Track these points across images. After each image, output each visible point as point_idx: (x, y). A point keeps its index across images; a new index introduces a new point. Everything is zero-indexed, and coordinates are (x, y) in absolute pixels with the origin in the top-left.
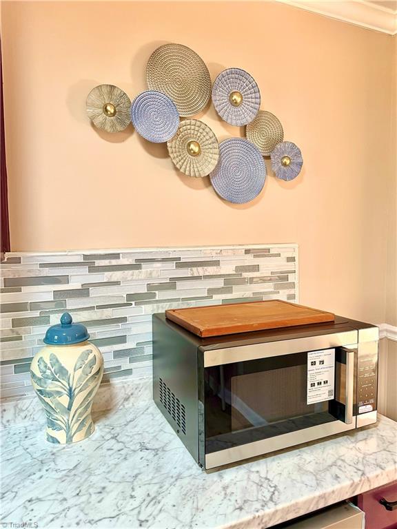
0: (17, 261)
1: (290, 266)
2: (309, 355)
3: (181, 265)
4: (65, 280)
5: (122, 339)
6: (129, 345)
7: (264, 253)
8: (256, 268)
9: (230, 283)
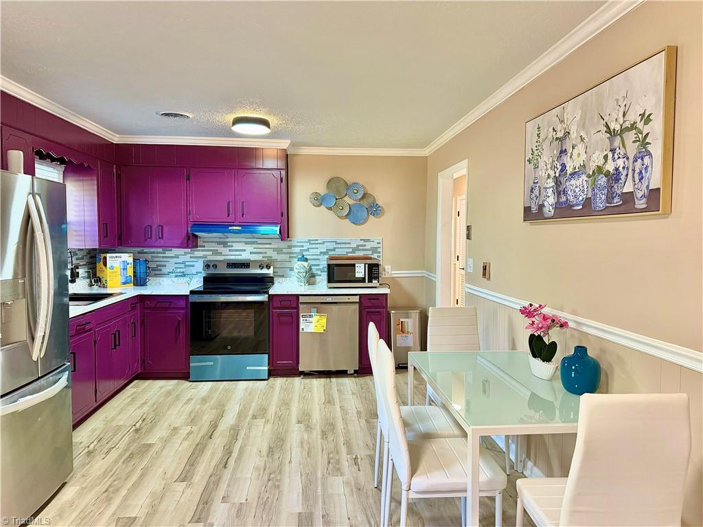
0: (291, 241)
1: (379, 245)
2: (356, 265)
3: (337, 243)
4: (303, 246)
5: (318, 265)
6: (321, 267)
7: (368, 240)
8: (365, 246)
9: (354, 250)
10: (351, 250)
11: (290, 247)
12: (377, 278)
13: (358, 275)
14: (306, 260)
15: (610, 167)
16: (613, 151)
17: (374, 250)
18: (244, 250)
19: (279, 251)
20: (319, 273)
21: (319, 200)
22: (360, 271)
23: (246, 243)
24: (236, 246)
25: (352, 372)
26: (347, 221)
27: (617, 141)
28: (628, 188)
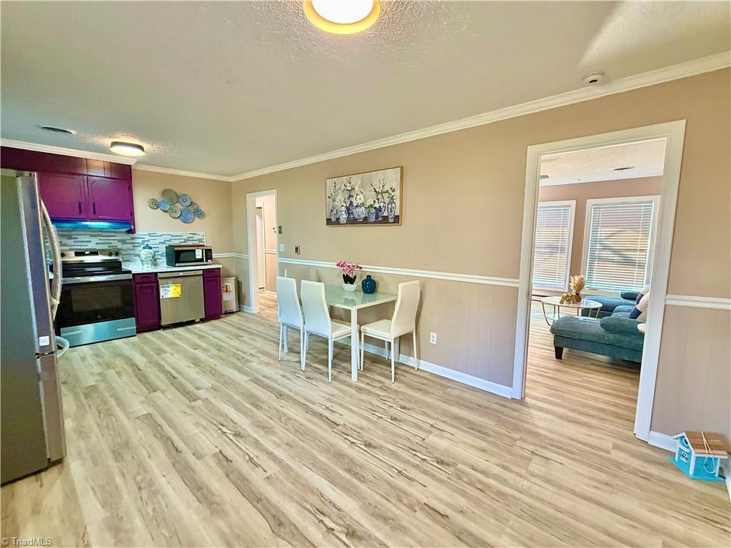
1: (203, 237)
2: (196, 250)
3: (172, 236)
4: (145, 238)
6: (160, 253)
7: (195, 234)
8: (193, 237)
9: (186, 241)
10: (183, 241)
11: (133, 239)
12: (211, 258)
13: (197, 257)
14: (151, 248)
15: (377, 205)
16: (378, 199)
17: (200, 240)
18: (90, 241)
19: (124, 242)
20: (159, 257)
21: (155, 205)
22: (199, 254)
23: (91, 236)
24: (80, 238)
25: (198, 320)
26: (178, 221)
27: (380, 196)
28: (385, 214)
